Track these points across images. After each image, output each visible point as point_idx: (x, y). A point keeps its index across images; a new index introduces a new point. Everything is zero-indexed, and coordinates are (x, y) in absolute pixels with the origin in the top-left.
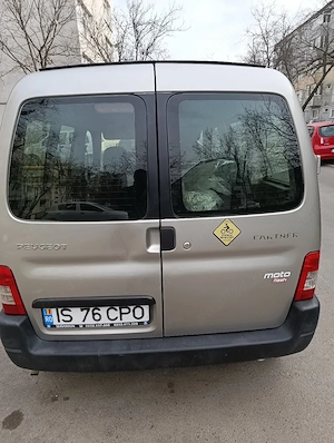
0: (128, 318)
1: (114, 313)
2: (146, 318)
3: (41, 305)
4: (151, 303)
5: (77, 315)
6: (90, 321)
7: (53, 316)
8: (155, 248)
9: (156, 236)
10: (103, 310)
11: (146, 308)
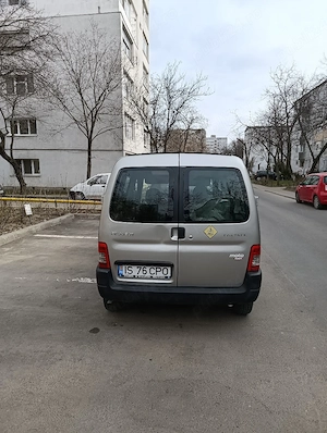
0: (160, 274)
1: (153, 271)
2: (169, 275)
3: (119, 263)
4: (172, 266)
5: (135, 270)
6: (141, 274)
7: (123, 270)
8: (175, 238)
9: (176, 232)
10: (148, 268)
11: (169, 269)
